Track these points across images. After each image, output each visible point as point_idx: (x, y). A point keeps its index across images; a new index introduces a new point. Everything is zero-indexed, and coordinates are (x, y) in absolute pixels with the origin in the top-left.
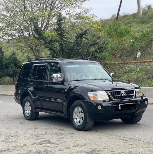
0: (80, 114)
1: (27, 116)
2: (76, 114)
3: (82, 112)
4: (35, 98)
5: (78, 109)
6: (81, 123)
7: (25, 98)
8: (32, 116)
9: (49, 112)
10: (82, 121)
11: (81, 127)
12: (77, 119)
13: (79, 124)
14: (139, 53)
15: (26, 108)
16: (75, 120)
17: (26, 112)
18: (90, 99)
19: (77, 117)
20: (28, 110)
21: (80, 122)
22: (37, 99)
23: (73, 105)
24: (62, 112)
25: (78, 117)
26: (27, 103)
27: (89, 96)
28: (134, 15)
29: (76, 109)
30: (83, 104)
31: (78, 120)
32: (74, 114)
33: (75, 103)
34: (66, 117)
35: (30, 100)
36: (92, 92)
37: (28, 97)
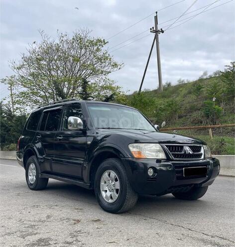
0: (113, 183)
1: (31, 184)
2: (105, 183)
3: (116, 180)
4: (41, 157)
5: (109, 175)
6: (115, 200)
7: (30, 158)
8: (37, 184)
9: (62, 178)
10: (116, 196)
11: (114, 207)
12: (106, 191)
13: (110, 201)
14: (164, 123)
15: (30, 173)
16: (104, 194)
17: (30, 177)
18: (133, 157)
19: (106, 188)
20: (33, 176)
21: (111, 198)
22: (44, 158)
23: (102, 167)
24: (81, 179)
25: (109, 189)
26: (31, 165)
27: (132, 151)
28: (155, 91)
29: (106, 174)
30: (118, 165)
31: (109, 194)
32: (102, 183)
33: (105, 164)
34: (87, 188)
35: (36, 160)
36: (137, 144)
37: (34, 157)
